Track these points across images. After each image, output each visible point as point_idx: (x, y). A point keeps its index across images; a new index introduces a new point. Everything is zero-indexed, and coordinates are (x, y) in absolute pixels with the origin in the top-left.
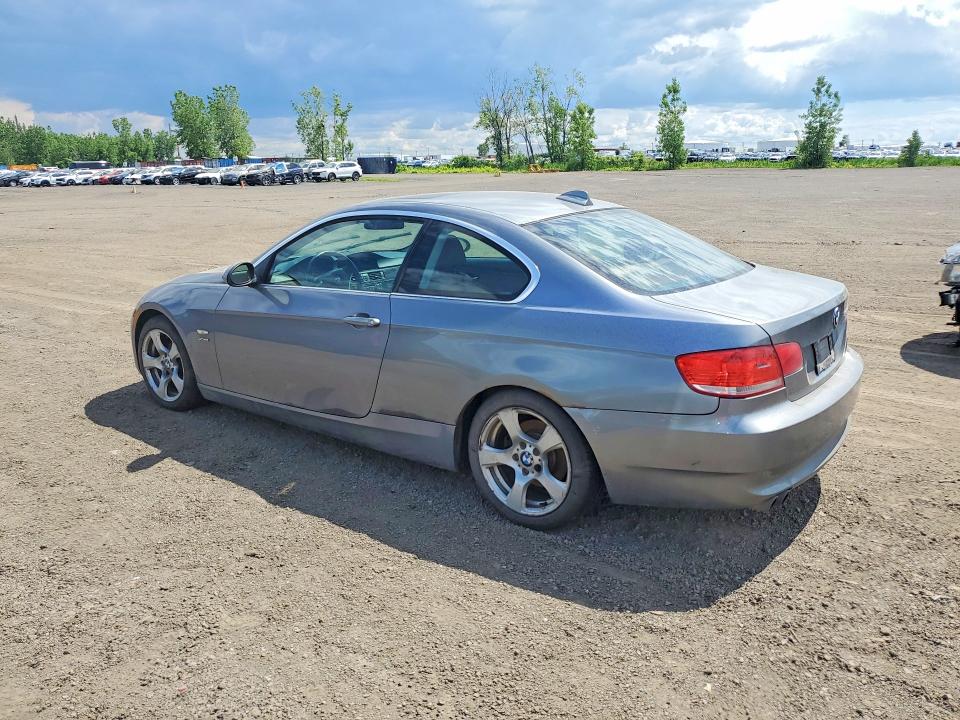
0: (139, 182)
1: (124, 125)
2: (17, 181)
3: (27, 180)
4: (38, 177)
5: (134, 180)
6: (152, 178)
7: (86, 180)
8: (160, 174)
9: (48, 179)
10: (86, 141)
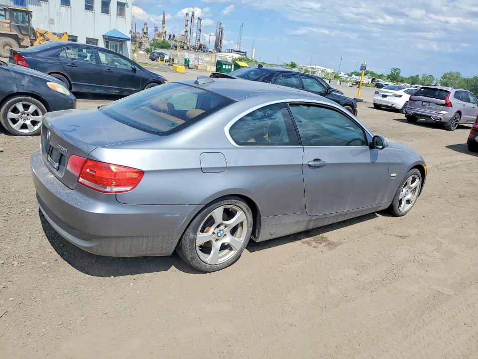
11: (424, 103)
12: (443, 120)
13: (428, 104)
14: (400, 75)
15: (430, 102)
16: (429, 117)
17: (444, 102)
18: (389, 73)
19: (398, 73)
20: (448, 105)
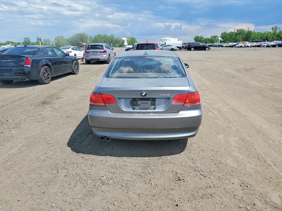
0: (265, 46)
1: (276, 28)
2: (235, 46)
3: (237, 46)
4: (240, 45)
5: (264, 46)
6: (269, 45)
7: (251, 46)
8: (273, 44)
9: (242, 45)
10: (263, 34)
11: (94, 53)
12: (105, 59)
13: (96, 53)
14: (31, 41)
15: (96, 52)
16: (99, 59)
17: (103, 50)
18: (23, 41)
19: (29, 40)
20: (105, 52)
